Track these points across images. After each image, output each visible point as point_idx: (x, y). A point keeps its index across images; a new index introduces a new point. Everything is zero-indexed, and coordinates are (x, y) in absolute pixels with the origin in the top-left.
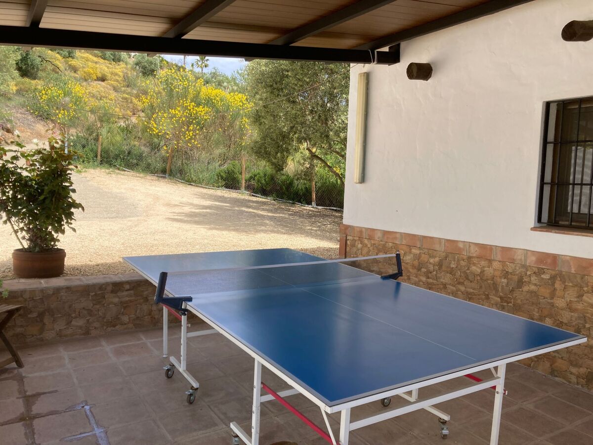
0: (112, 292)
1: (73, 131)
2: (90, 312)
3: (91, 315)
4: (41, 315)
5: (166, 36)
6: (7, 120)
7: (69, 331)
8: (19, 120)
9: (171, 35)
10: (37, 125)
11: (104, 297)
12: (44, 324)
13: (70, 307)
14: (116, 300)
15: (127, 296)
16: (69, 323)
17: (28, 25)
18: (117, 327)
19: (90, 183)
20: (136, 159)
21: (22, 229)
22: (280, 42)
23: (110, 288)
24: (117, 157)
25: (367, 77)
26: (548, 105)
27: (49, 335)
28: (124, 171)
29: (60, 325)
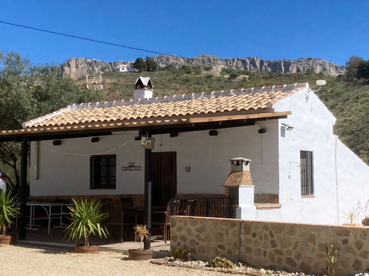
26: (92, 156)
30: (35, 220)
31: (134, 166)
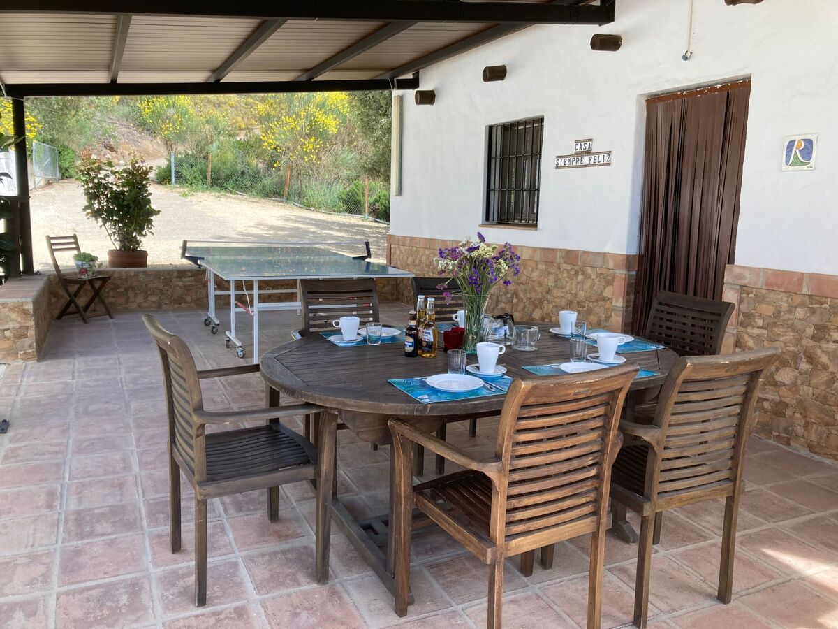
0: (177, 277)
1: (181, 148)
2: (161, 291)
3: (162, 294)
4: (127, 290)
5: (210, 81)
6: (110, 136)
7: (147, 304)
8: (123, 135)
9: (212, 81)
10: (144, 142)
11: (171, 281)
12: (129, 297)
13: (146, 286)
14: (181, 284)
15: (190, 281)
16: (146, 298)
17: (109, 82)
18: (182, 305)
19: (194, 207)
20: (250, 180)
21: (114, 233)
22: (304, 79)
23: (175, 274)
24: (228, 178)
25: (401, 99)
26: (491, 128)
27: (133, 305)
28: (238, 194)
29: (140, 299)
30: (236, 295)
31: (589, 153)
